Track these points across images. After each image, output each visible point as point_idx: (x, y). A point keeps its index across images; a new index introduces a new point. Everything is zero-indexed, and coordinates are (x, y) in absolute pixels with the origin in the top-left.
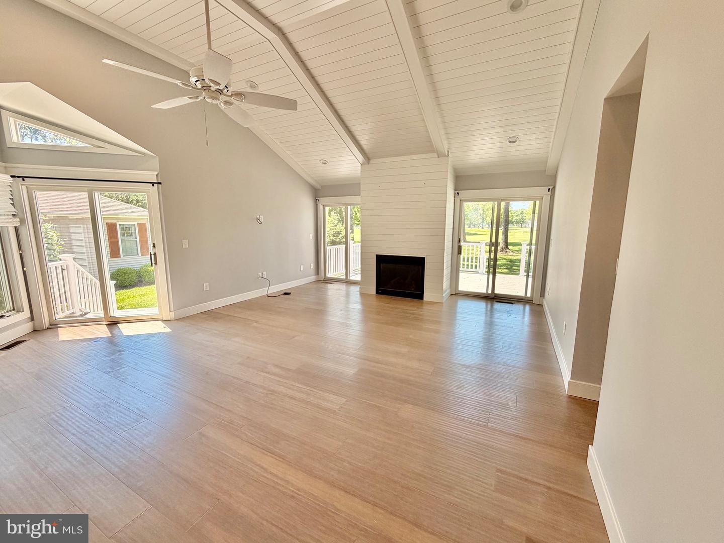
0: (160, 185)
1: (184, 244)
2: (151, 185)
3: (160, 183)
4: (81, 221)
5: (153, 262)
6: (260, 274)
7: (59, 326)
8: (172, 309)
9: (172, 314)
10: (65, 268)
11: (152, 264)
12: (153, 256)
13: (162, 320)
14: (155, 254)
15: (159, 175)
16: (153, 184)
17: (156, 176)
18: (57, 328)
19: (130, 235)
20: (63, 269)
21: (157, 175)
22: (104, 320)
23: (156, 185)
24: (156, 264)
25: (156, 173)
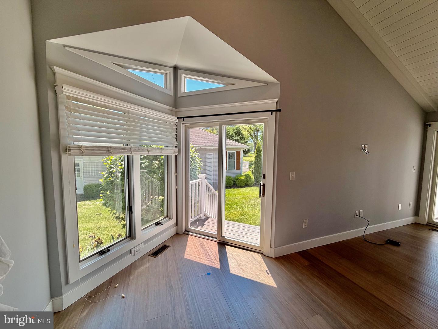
0: (278, 113)
1: (292, 176)
2: (270, 113)
3: (280, 110)
4: (213, 150)
5: (261, 194)
6: (357, 212)
7: (190, 233)
8: (273, 246)
9: (273, 250)
10: (200, 185)
11: (260, 195)
12: (262, 187)
13: (262, 254)
14: (264, 185)
15: (279, 102)
16: (272, 111)
17: (275, 103)
18: (189, 235)
19: (233, 158)
20: (199, 185)
21: (277, 103)
22: (217, 237)
23: (275, 112)
24: (263, 195)
25: (276, 100)
